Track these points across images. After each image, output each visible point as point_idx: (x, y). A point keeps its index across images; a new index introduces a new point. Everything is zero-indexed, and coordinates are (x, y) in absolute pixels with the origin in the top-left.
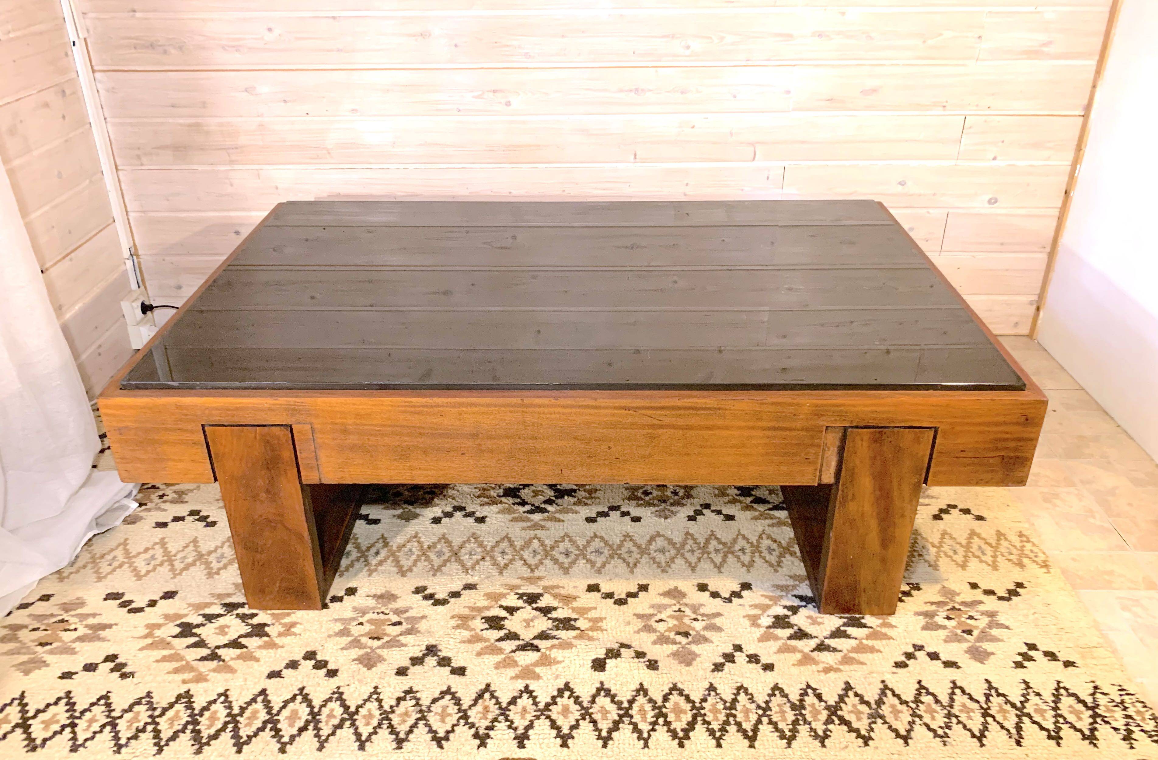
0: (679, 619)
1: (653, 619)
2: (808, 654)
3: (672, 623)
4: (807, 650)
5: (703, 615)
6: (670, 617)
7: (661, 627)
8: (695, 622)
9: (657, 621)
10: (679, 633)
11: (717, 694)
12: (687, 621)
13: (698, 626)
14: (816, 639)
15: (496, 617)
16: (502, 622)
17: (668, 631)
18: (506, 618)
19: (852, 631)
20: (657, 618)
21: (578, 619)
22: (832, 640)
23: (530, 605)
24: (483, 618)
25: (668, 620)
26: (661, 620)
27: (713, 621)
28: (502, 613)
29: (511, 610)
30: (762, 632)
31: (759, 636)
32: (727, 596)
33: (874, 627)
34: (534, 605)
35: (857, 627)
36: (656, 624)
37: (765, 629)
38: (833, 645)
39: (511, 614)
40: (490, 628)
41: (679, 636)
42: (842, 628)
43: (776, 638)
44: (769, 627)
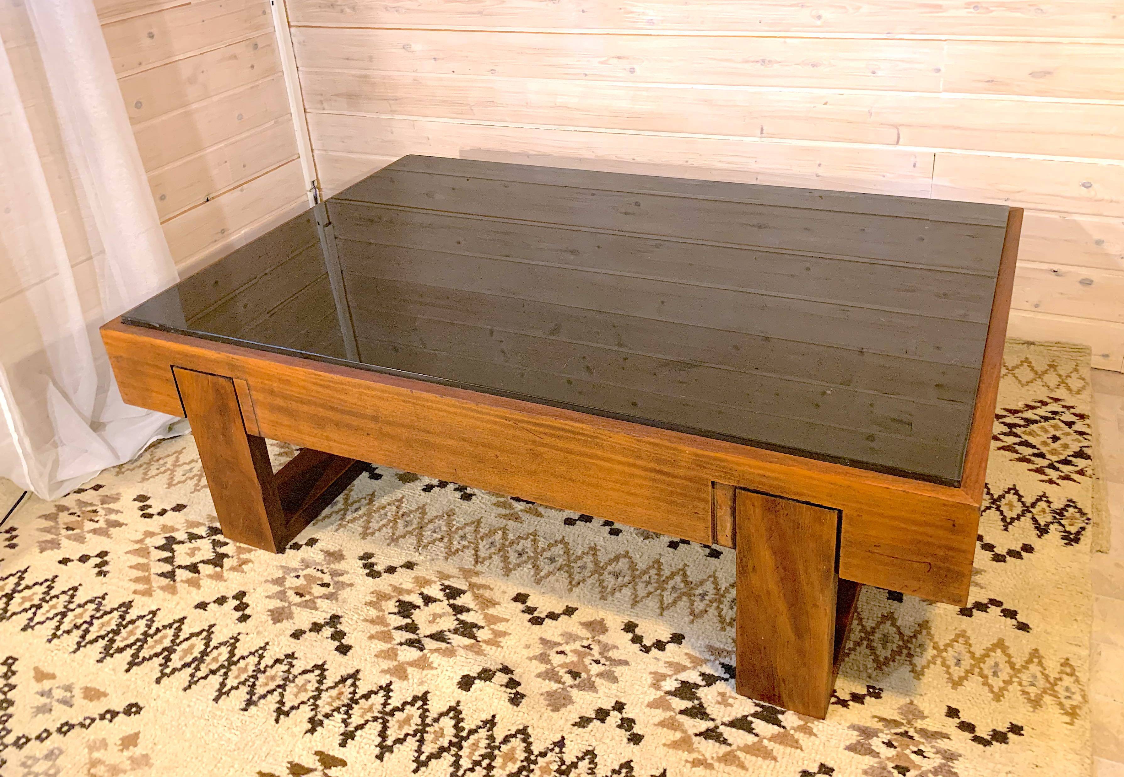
0: (580, 655)
1: (555, 649)
2: (689, 737)
3: (572, 658)
4: (691, 732)
5: (608, 659)
6: (575, 651)
7: (557, 660)
8: (594, 664)
9: (558, 653)
10: (570, 672)
11: (561, 752)
12: (587, 660)
13: (595, 669)
14: (711, 722)
15: (410, 604)
16: (413, 611)
17: (562, 666)
18: (419, 607)
19: (759, 725)
20: (560, 649)
21: (483, 628)
22: (729, 728)
23: (448, 599)
24: (399, 601)
25: (570, 654)
26: (563, 652)
27: (614, 669)
28: (419, 601)
29: (428, 600)
30: (658, 696)
31: (652, 699)
32: (648, 644)
33: (788, 728)
34: (452, 601)
35: (768, 721)
36: (555, 655)
37: (663, 694)
38: (725, 736)
39: (426, 605)
40: (399, 613)
41: (568, 676)
42: (750, 718)
43: (668, 707)
44: (668, 693)
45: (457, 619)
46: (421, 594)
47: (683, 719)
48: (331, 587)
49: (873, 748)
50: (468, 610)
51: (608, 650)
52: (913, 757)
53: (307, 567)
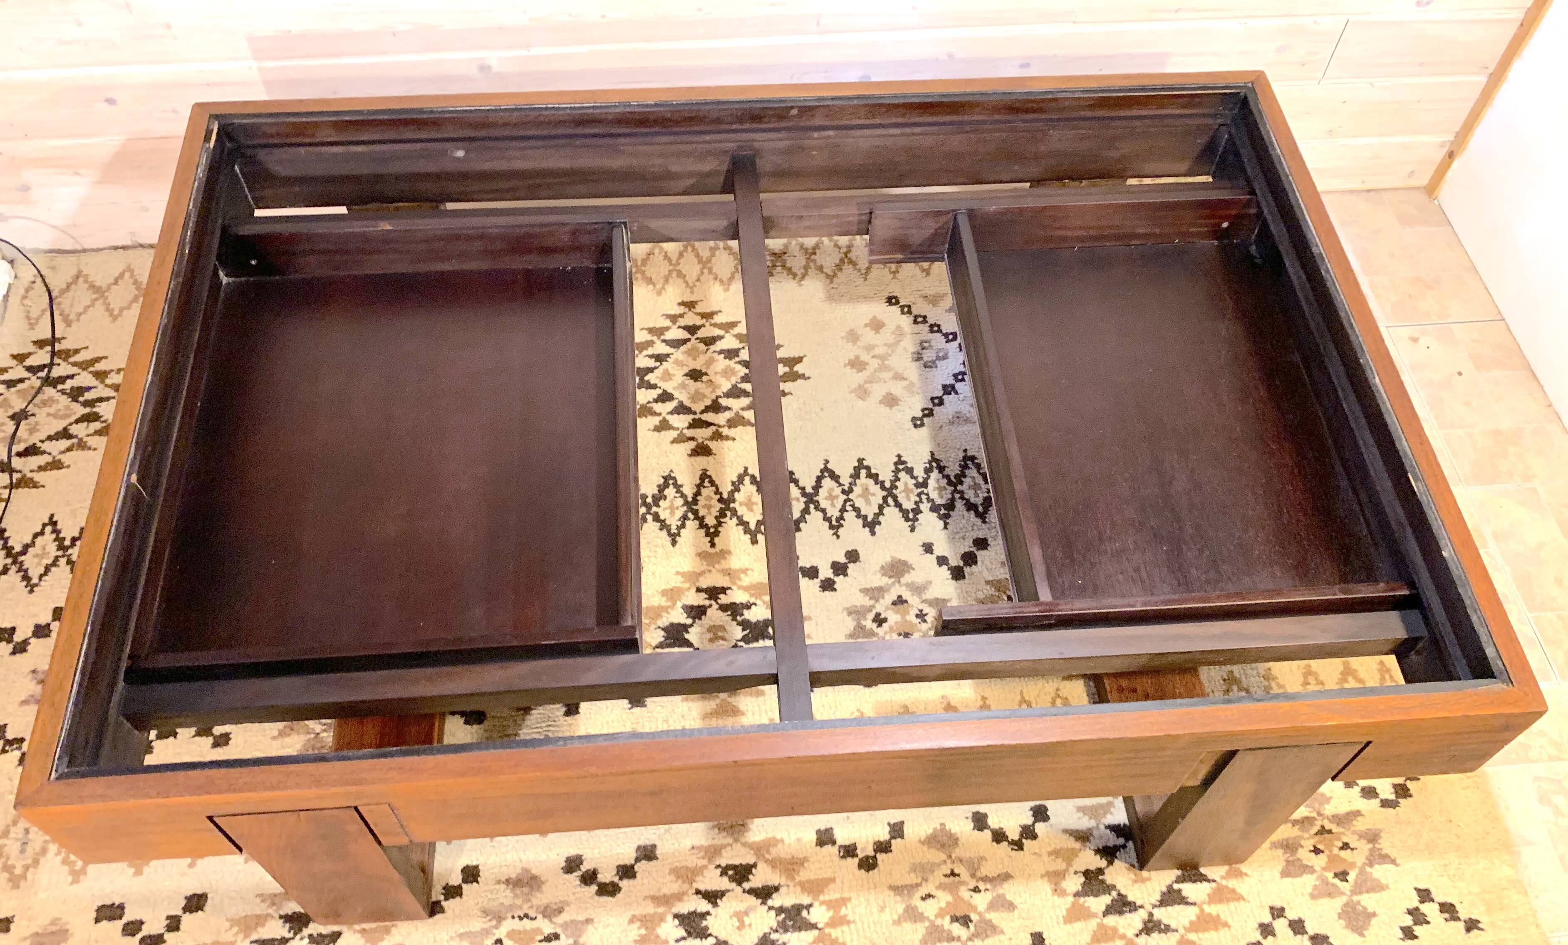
0: (953, 890)
1: (918, 894)
2: (1132, 941)
3: (944, 898)
4: (1131, 933)
5: (985, 879)
6: (941, 887)
7: (929, 909)
8: (975, 895)
9: (923, 899)
10: (955, 919)
12: (965, 893)
13: (981, 901)
14: (1141, 910)
15: (694, 913)
16: (704, 923)
17: (941, 914)
18: (708, 913)
19: (1189, 889)
20: (923, 891)
21: (811, 905)
22: (1163, 909)
23: (739, 884)
24: (676, 916)
25: (939, 893)
26: (929, 896)
27: (1001, 891)
28: (703, 906)
29: (713, 897)
30: (1068, 906)
31: (1065, 913)
32: (1016, 838)
33: (1217, 879)
34: (747, 886)
35: (1195, 881)
36: (923, 903)
37: (1070, 899)
38: (1165, 921)
39: (715, 904)
40: (690, 934)
41: (956, 925)
42: (1176, 886)
43: (1087, 915)
44: (1077, 895)
45: (770, 908)
46: (698, 892)
47: (1112, 920)
48: (562, 936)
49: (1305, 862)
50: (776, 889)
51: (979, 868)
52: (1344, 854)
53: (500, 919)
